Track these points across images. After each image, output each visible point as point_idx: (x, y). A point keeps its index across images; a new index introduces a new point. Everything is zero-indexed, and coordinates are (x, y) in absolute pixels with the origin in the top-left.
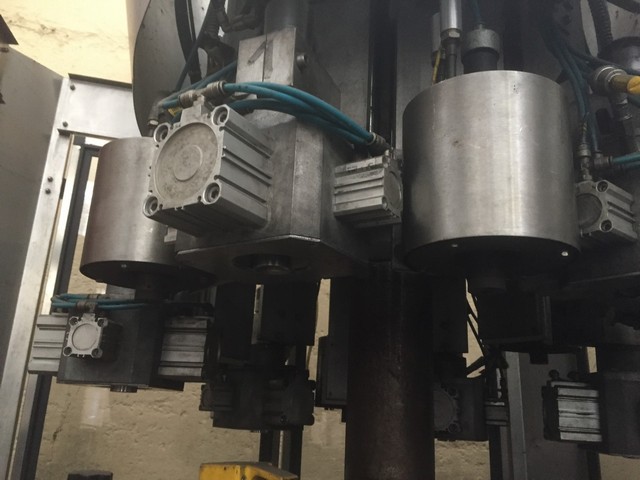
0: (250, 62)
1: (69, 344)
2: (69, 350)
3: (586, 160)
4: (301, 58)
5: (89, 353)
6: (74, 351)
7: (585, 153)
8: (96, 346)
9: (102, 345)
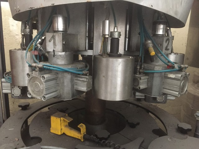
0: (50, 41)
1: (13, 93)
2: (13, 95)
3: (138, 69)
4: (64, 43)
5: (19, 95)
6: (15, 95)
7: (138, 67)
8: (20, 94)
9: (21, 93)
